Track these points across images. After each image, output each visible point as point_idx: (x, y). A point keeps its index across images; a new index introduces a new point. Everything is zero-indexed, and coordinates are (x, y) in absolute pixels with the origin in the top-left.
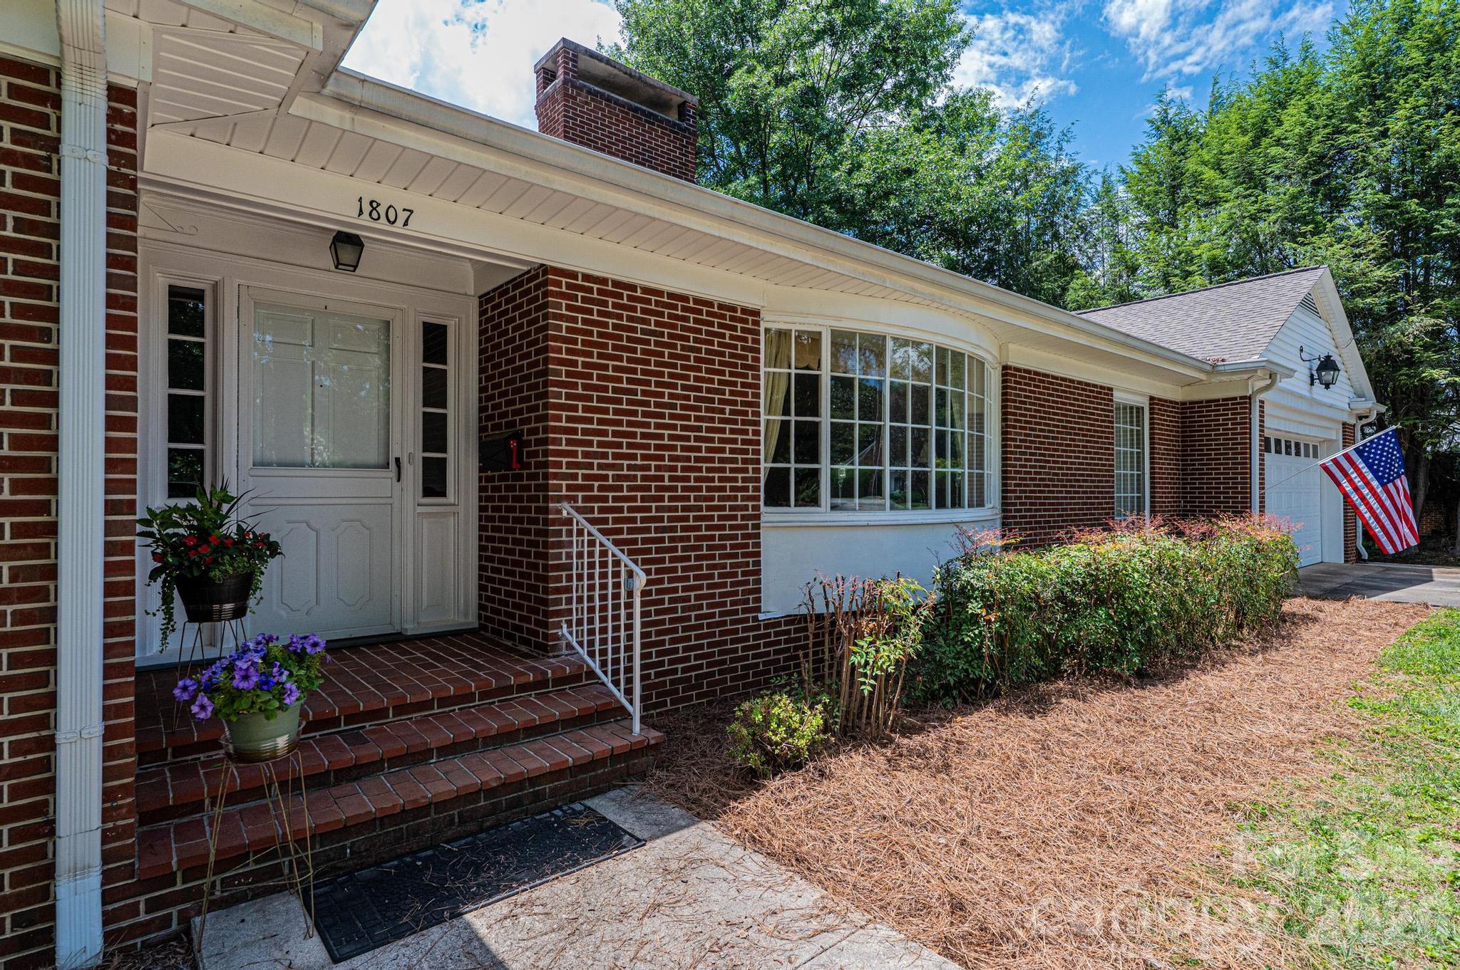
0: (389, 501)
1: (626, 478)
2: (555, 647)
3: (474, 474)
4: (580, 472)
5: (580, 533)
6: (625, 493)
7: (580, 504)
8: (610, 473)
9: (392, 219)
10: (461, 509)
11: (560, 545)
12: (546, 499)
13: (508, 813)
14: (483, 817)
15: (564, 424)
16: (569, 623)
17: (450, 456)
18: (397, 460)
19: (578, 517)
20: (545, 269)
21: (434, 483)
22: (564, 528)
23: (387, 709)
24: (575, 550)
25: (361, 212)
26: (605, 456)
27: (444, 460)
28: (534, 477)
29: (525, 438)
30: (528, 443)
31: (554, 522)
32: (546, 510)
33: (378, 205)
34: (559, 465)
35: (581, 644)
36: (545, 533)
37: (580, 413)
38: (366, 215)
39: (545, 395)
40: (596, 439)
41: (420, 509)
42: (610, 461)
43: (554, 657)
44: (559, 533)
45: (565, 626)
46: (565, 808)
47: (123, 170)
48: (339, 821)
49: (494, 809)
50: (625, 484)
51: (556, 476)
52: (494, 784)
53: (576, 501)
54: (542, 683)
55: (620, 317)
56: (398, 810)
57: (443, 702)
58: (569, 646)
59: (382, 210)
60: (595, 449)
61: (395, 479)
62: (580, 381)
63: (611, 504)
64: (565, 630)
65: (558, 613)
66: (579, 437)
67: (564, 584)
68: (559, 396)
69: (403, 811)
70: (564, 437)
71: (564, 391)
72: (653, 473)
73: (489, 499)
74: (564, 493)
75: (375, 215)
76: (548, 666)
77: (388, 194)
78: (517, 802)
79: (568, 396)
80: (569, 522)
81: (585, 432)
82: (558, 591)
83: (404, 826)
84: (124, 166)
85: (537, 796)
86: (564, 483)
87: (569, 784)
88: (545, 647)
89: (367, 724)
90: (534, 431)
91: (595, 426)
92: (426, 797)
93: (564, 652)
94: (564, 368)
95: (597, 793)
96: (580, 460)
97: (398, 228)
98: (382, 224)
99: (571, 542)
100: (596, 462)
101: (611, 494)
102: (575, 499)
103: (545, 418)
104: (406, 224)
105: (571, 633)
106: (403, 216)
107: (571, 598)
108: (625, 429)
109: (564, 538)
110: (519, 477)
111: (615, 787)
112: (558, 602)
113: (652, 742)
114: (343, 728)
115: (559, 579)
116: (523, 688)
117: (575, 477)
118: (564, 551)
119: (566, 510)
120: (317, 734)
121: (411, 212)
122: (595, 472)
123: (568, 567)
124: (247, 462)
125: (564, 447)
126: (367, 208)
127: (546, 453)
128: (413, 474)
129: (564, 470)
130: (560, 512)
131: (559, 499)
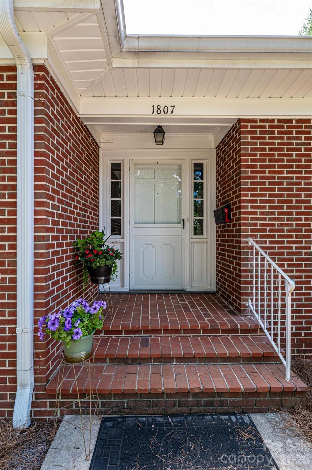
0: (180, 237)
1: (286, 225)
2: (244, 311)
3: (214, 225)
4: (259, 222)
5: (257, 254)
6: (285, 233)
7: (258, 239)
8: (276, 223)
9: (166, 112)
10: (209, 240)
11: (248, 259)
12: (240, 236)
13: (205, 408)
14: (192, 406)
15: (249, 198)
16: (252, 299)
17: (205, 218)
18: (183, 220)
19: (257, 246)
20: (239, 121)
21: (198, 230)
22: (250, 251)
23: (161, 330)
24: (254, 262)
25: (153, 112)
26: (273, 213)
27: (203, 220)
28: (235, 225)
29: (232, 207)
30: (233, 209)
31: (244, 248)
32: (239, 242)
33: (160, 107)
34: (247, 219)
35: (257, 311)
36: (239, 253)
37: (259, 192)
38: (155, 113)
39: (240, 184)
40: (267, 205)
41: (192, 240)
42: (276, 216)
43: (244, 316)
44: (247, 254)
45: (250, 301)
46: (238, 417)
47: (41, 99)
48: (121, 390)
49: (197, 404)
50: (285, 228)
51: (245, 225)
52: (197, 391)
53: (256, 237)
54: (234, 330)
55: (282, 138)
56: (147, 392)
57: (186, 331)
58: (251, 311)
59: (162, 109)
60: (267, 210)
61: (182, 228)
62: (258, 175)
63: (276, 239)
64: (250, 303)
65: (246, 294)
66: (258, 204)
67: (249, 279)
68: (246, 184)
69: (150, 393)
70: (249, 204)
71: (249, 181)
72: (303, 222)
73: (219, 236)
74: (249, 233)
75: (159, 112)
76: (239, 321)
77: (164, 101)
78: (211, 404)
79: (252, 184)
80: (251, 248)
81: (261, 201)
82: (246, 283)
83: (152, 400)
84: (41, 97)
85: (222, 403)
86: (249, 228)
87: (242, 401)
88: (239, 310)
89: (153, 335)
90: (235, 203)
91: (267, 198)
92: (161, 389)
93: (249, 314)
94: (249, 169)
95: (259, 411)
96: (258, 216)
97: (169, 116)
98: (162, 115)
99: (253, 258)
100: (268, 217)
101: (276, 234)
102: (256, 236)
103: (239, 196)
104: (172, 112)
105: (253, 305)
106: (170, 109)
107: (253, 287)
108: (285, 198)
109: (249, 256)
110: (229, 226)
111: (272, 411)
112: (246, 288)
113: (299, 390)
114: (143, 335)
115: (247, 277)
116: (225, 331)
117: (255, 225)
118: (249, 263)
119: (251, 241)
120: (133, 335)
121: (174, 106)
122: (267, 222)
123: (251, 271)
124: (133, 222)
125: (249, 210)
126: (156, 109)
127: (240, 213)
128: (189, 226)
129: (249, 222)
130: (247, 243)
131: (247, 236)
